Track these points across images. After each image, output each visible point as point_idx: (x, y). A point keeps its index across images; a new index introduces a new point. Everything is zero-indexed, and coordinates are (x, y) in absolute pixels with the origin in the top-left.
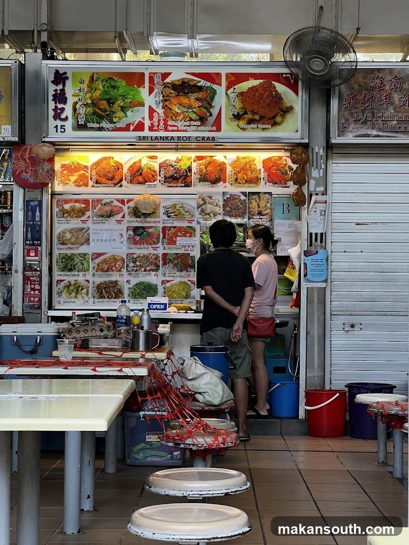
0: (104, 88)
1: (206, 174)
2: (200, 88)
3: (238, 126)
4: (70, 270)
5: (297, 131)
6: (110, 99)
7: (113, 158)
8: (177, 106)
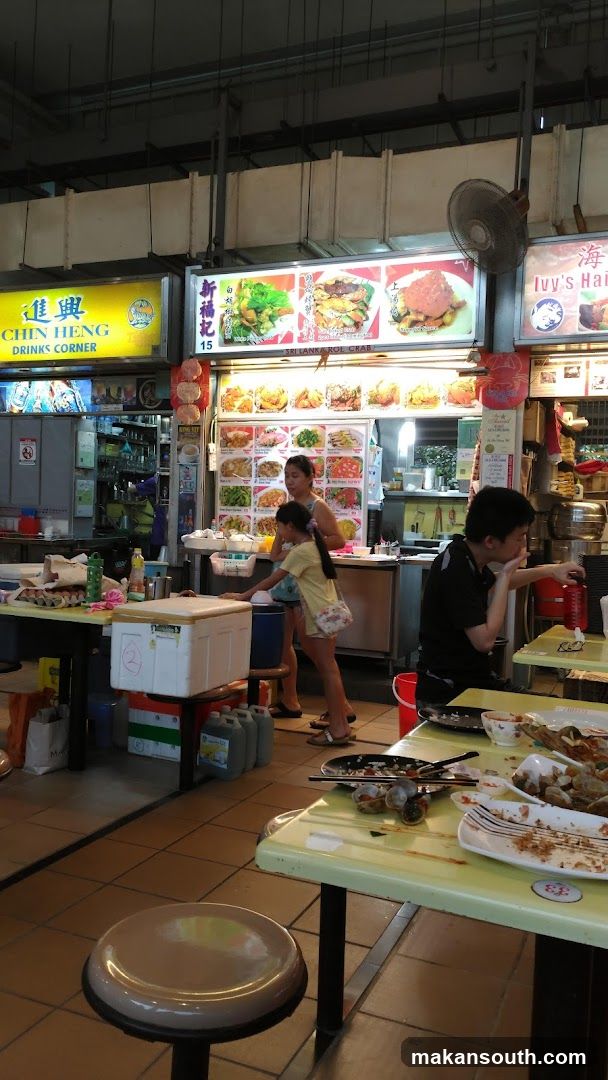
0: (251, 294)
1: (376, 395)
2: (356, 287)
3: (398, 330)
4: (233, 505)
5: (470, 333)
6: (258, 308)
8: (329, 310)
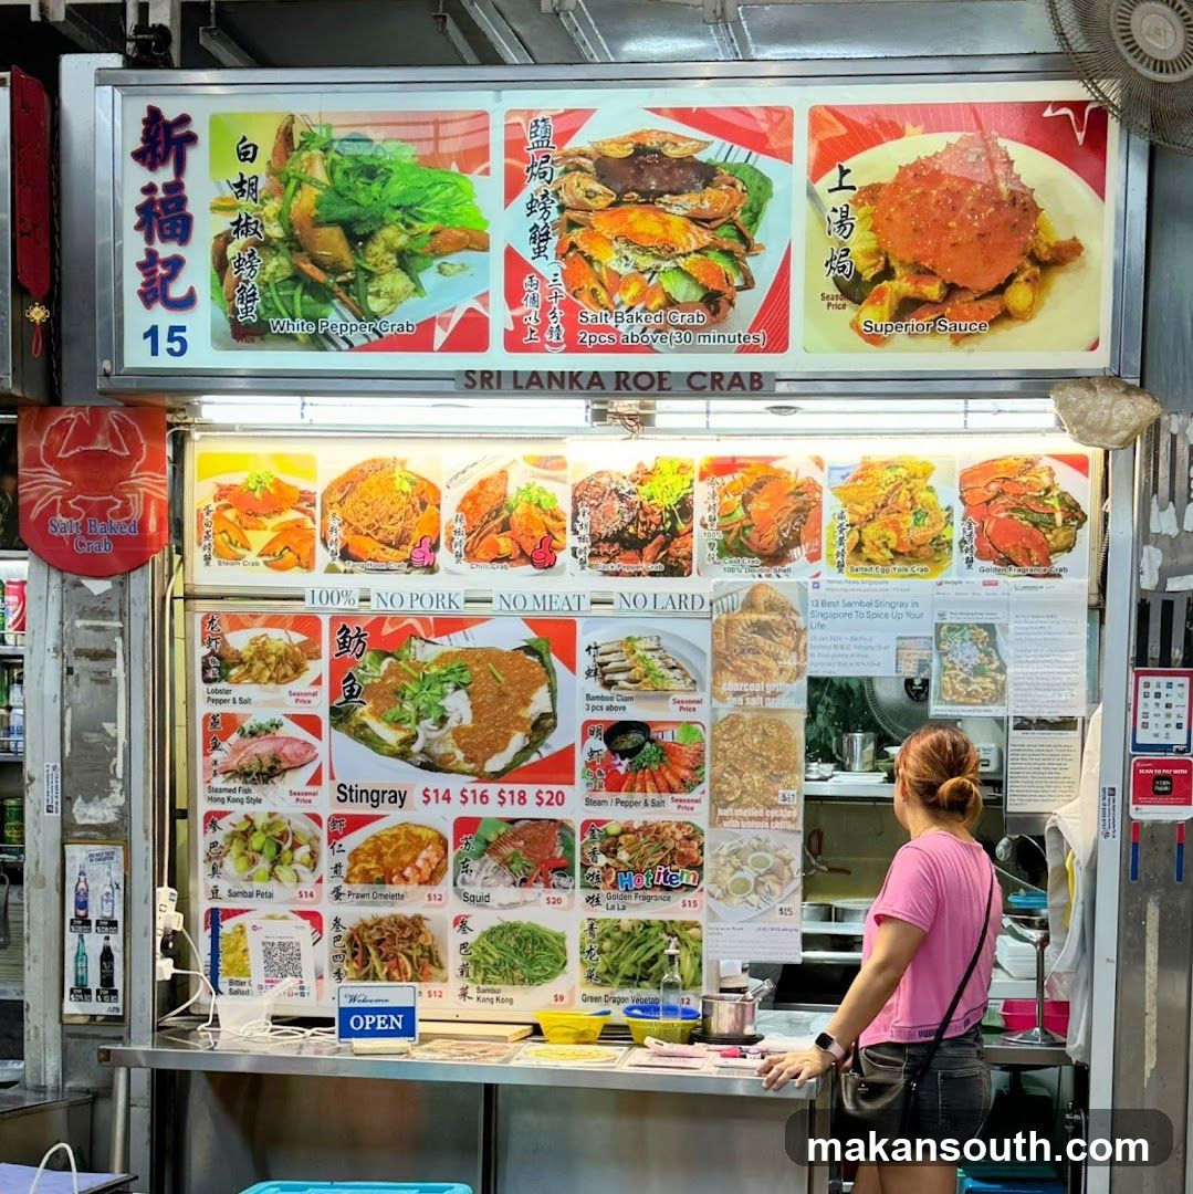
0: (331, 173)
1: (744, 528)
2: (709, 172)
3: (855, 325)
5: (1094, 347)
6: (356, 220)
7: (403, 463)
8: (617, 246)
